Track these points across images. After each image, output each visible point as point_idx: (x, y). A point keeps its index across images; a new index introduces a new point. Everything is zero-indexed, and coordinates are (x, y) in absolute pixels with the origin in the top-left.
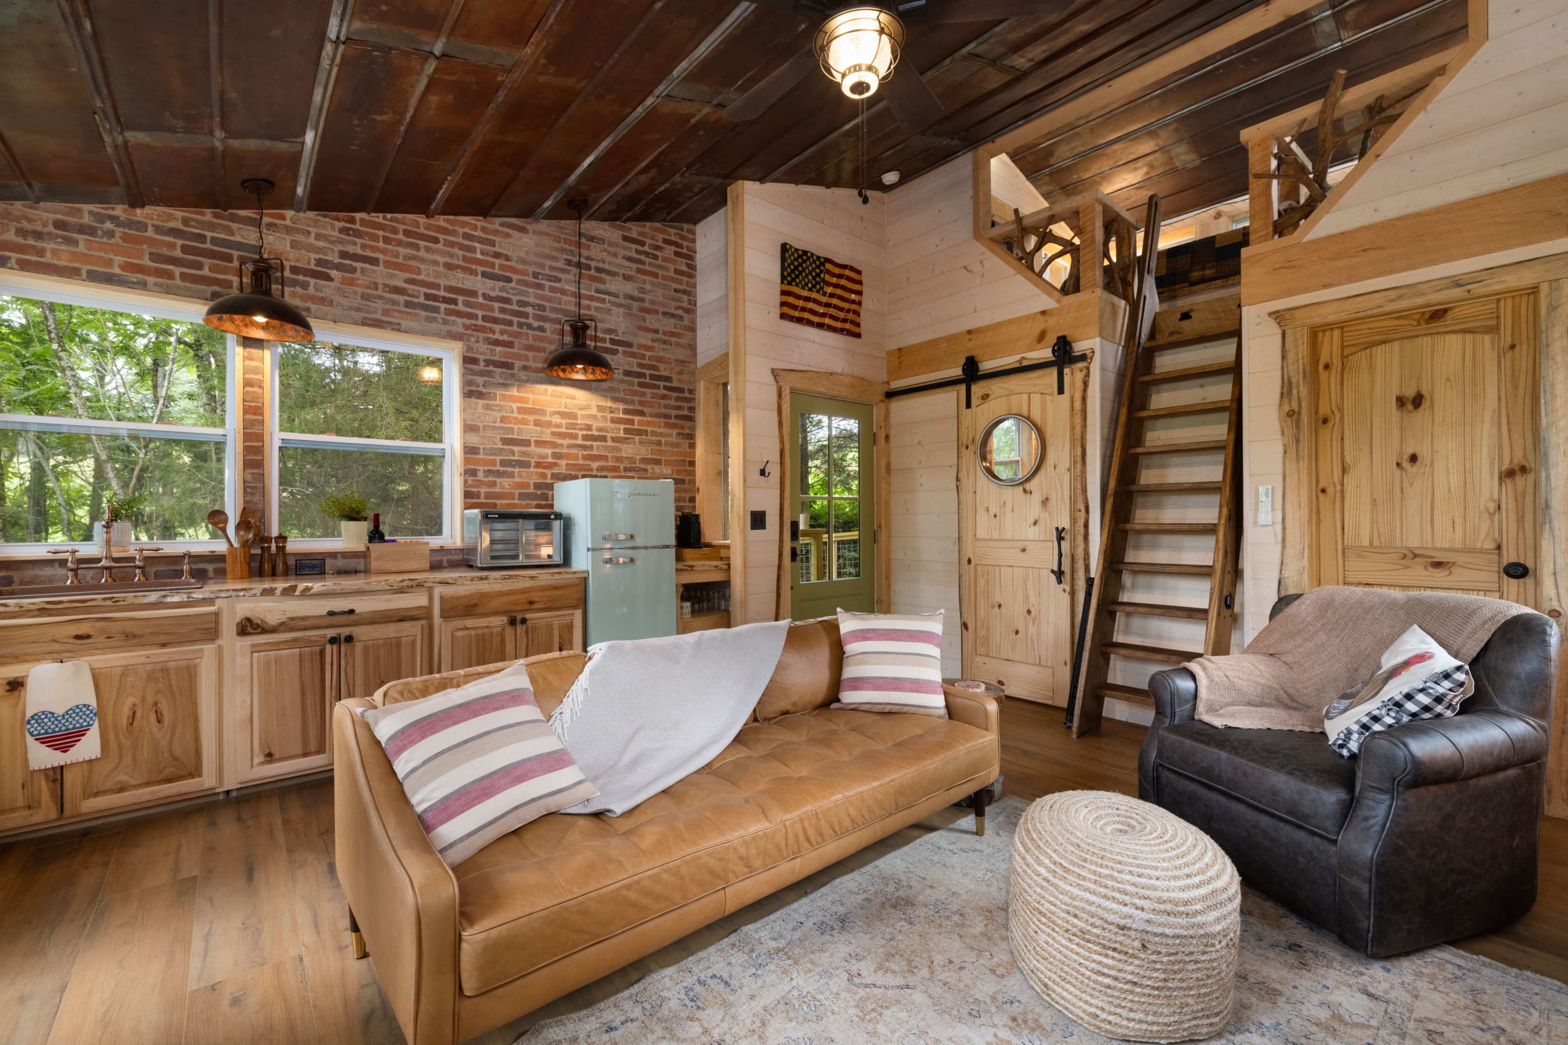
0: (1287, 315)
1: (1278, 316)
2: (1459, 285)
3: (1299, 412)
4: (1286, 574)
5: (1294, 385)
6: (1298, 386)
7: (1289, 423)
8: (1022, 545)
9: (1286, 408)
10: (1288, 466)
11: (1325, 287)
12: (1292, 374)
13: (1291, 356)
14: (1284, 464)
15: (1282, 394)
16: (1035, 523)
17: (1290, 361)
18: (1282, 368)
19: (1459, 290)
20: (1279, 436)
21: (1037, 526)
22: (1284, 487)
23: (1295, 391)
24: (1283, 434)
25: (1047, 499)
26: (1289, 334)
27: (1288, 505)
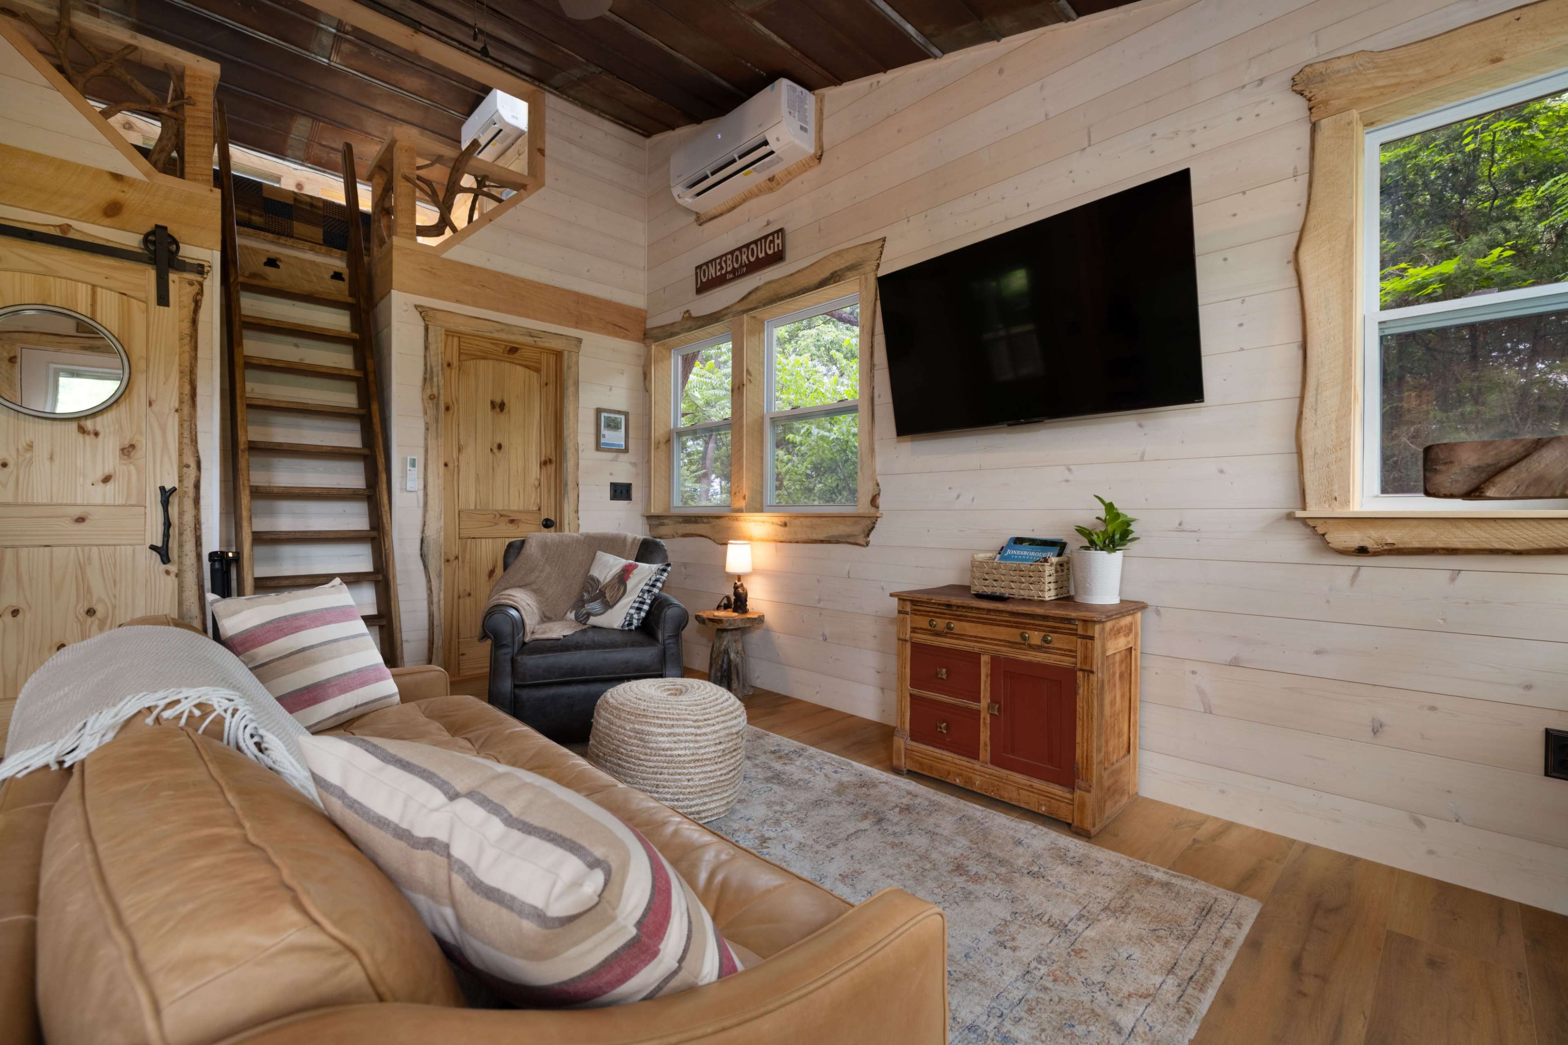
0: (430, 313)
1: (423, 312)
2: (531, 336)
3: (438, 397)
4: (428, 533)
5: (435, 374)
6: (438, 376)
7: (431, 405)
8: (77, 512)
9: (429, 392)
10: (429, 442)
11: (458, 301)
12: (434, 365)
13: (432, 347)
14: (426, 439)
15: (425, 379)
16: (106, 479)
17: (432, 353)
18: (425, 357)
19: (530, 338)
20: (421, 414)
21: (110, 486)
22: (426, 460)
23: (435, 379)
24: (425, 413)
25: (133, 446)
26: (431, 328)
27: (430, 474)
